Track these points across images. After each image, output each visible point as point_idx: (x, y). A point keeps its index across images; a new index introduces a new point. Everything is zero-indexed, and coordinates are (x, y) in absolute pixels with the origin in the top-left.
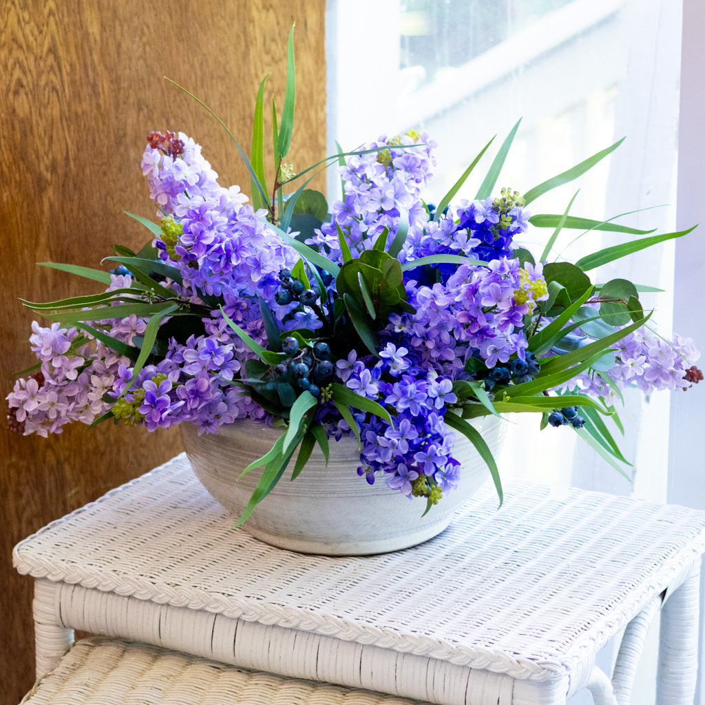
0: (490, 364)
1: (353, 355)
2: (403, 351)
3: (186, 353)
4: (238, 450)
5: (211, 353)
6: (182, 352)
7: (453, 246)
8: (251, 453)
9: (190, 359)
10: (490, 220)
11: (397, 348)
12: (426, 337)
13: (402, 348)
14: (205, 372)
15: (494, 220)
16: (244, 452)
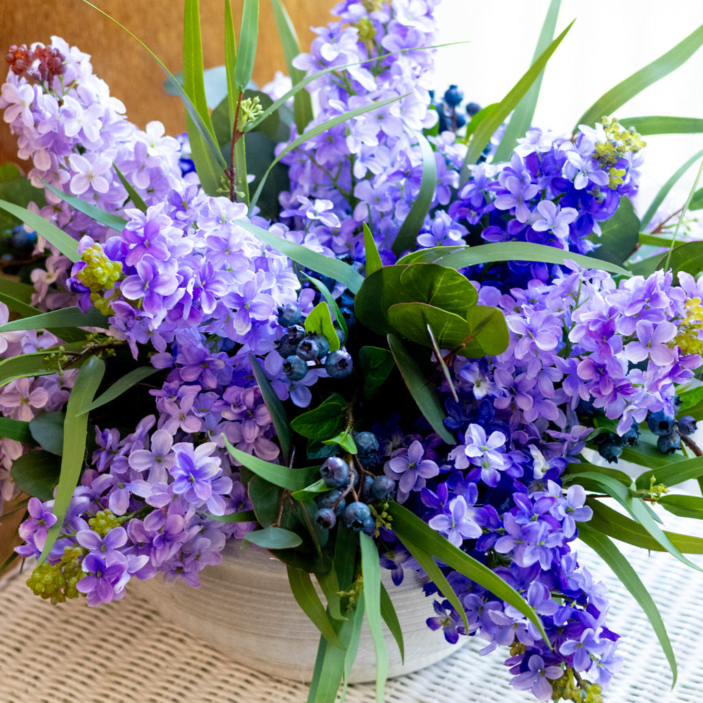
0: (622, 429)
1: (417, 448)
2: (498, 439)
3: (133, 457)
4: (217, 581)
5: (187, 478)
6: (127, 455)
7: (538, 227)
8: (242, 587)
9: (141, 464)
10: (595, 180)
11: (489, 433)
12: (515, 390)
13: (495, 433)
14: (178, 503)
15: (602, 180)
16: (228, 584)
